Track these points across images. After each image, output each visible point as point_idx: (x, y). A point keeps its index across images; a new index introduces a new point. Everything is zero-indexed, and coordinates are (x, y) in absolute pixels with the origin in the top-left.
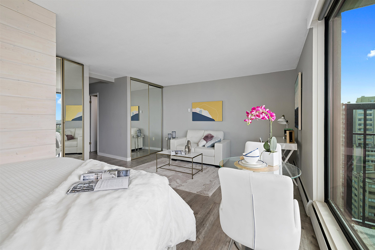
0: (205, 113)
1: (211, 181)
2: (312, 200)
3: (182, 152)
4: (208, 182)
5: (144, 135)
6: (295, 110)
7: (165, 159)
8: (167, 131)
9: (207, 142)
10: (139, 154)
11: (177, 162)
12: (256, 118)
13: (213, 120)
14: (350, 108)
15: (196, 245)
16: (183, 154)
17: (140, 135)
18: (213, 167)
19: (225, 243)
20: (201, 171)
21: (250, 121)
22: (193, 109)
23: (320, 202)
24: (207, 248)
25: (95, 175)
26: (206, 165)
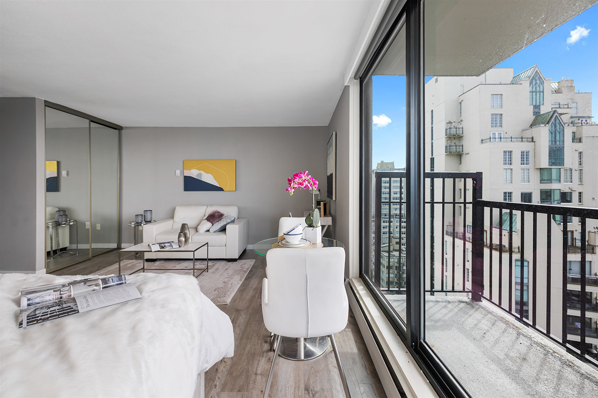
0: (208, 178)
1: (225, 282)
2: (349, 278)
3: (172, 244)
4: (221, 285)
5: (75, 221)
6: (328, 177)
7: (131, 261)
8: (130, 211)
9: (213, 225)
10: (65, 260)
11: (157, 263)
12: (299, 187)
13: (220, 189)
14: (379, 176)
15: (222, 371)
16: (175, 247)
17: (64, 220)
18: (223, 263)
19: (262, 354)
20: (206, 270)
21: (293, 190)
22: (185, 171)
23: (356, 278)
24: (239, 368)
25: (56, 293)
26: (213, 261)
